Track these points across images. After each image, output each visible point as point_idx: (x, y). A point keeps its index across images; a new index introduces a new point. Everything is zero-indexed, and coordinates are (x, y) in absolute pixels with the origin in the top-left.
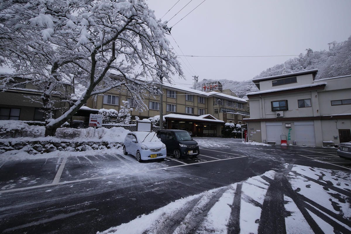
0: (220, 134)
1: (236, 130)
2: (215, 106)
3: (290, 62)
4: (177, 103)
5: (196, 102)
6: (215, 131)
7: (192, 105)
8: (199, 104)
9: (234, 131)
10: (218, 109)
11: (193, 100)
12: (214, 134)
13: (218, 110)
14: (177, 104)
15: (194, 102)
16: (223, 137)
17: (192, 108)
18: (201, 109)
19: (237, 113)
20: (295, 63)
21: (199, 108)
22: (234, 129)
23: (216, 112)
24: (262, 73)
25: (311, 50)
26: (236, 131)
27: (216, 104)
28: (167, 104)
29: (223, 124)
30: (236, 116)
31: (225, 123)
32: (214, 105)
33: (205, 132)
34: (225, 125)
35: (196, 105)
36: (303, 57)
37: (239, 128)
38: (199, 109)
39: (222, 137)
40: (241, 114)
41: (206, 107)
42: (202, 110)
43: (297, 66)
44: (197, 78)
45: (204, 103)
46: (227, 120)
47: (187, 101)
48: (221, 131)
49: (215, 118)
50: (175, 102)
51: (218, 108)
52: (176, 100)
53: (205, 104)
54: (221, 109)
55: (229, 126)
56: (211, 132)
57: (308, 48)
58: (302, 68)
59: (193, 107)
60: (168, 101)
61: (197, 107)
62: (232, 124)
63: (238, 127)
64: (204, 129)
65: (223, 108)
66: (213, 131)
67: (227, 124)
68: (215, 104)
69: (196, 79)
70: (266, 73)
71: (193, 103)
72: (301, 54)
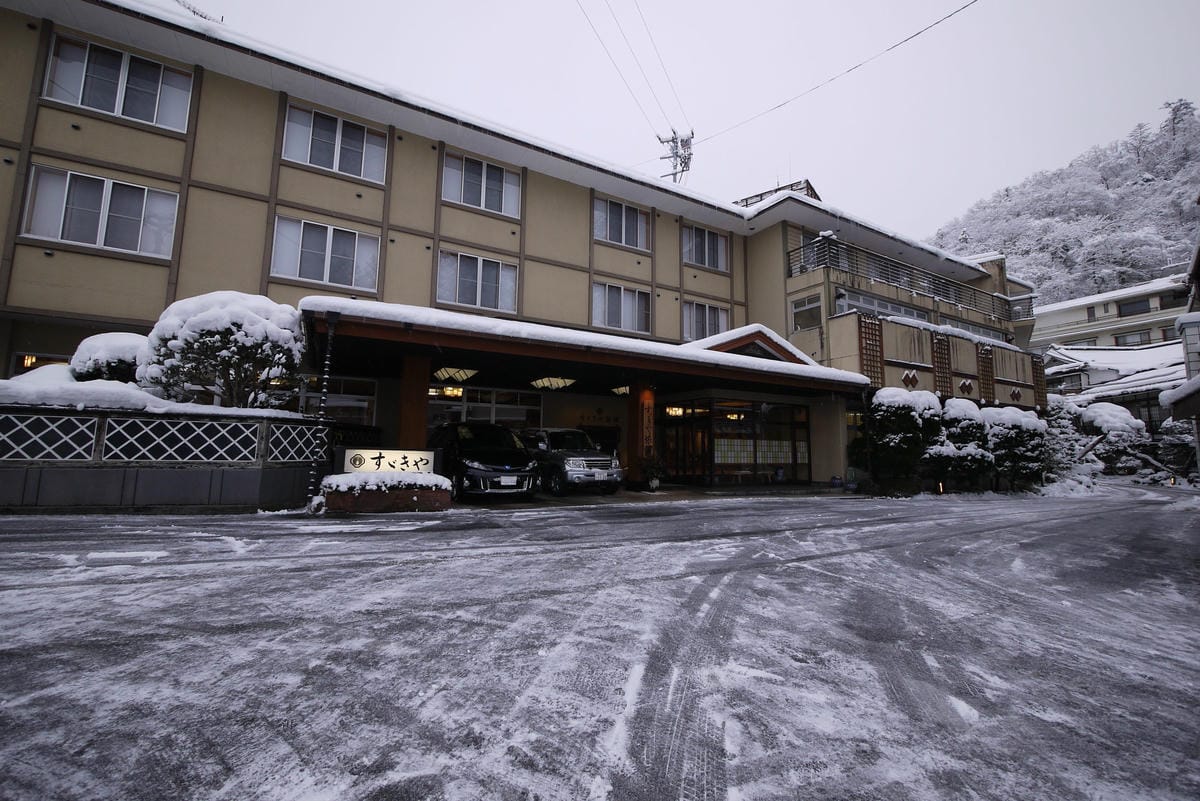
0: (840, 467)
1: (950, 437)
2: (798, 282)
3: (1096, 159)
4: (529, 251)
5: (670, 257)
6: (802, 446)
7: (642, 272)
8: (689, 272)
9: (942, 444)
10: (817, 298)
11: (651, 242)
12: (795, 464)
13: (823, 303)
14: (522, 256)
15: (651, 256)
16: (863, 490)
17: (644, 296)
18: (701, 307)
19: (945, 328)
20: (1120, 161)
21: (688, 297)
22: (938, 432)
23: (807, 318)
24: (973, 212)
25: (1187, 105)
26: (949, 449)
27: (803, 270)
28: (437, 254)
29: (856, 397)
30: (943, 346)
31: (872, 391)
32: (789, 274)
33: (729, 452)
34: (875, 400)
35: (668, 274)
36: (1152, 138)
37: (964, 423)
38: (690, 303)
39: (853, 486)
40: (968, 334)
41: (739, 296)
42: (714, 309)
43: (1129, 172)
44: (686, 143)
45: (722, 266)
46: (887, 369)
47: (599, 243)
48: (842, 441)
49: (799, 354)
50: (512, 244)
51: (821, 290)
52: (517, 228)
53: (730, 276)
54: (840, 296)
55: (903, 413)
56: (774, 453)
57: (1174, 100)
58: (1148, 180)
59: (647, 289)
60: (444, 232)
61: (676, 290)
62: (923, 400)
63: (959, 421)
64: (723, 436)
65: (855, 292)
66: (786, 444)
67: (891, 395)
68: (796, 268)
69: (681, 151)
70: (995, 207)
71: (646, 261)
72: (1140, 126)
